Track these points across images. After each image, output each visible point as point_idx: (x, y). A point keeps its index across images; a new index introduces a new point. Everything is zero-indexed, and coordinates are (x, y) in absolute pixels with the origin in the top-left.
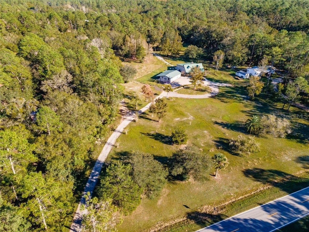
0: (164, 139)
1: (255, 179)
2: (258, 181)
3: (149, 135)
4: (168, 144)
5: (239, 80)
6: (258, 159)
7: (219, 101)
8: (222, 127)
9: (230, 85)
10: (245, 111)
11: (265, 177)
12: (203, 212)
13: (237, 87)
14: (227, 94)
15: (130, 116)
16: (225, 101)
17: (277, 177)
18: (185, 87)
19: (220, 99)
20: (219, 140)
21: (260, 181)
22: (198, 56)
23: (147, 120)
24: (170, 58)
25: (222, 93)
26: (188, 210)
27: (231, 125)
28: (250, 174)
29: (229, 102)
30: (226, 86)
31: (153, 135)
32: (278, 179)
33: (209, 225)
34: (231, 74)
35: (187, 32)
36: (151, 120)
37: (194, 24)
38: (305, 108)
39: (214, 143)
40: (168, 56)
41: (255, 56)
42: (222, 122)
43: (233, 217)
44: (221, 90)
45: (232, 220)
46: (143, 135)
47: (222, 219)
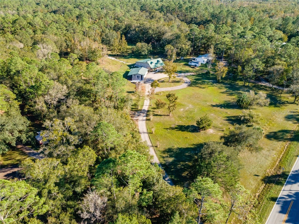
0: (189, 129)
1: (277, 140)
2: (280, 141)
3: (172, 129)
4: (195, 132)
5: (195, 68)
6: (265, 125)
7: (198, 88)
8: (220, 108)
9: (193, 74)
10: (223, 92)
11: (281, 137)
12: (270, 175)
13: (199, 74)
14: (197, 81)
15: (139, 116)
16: (202, 87)
17: (287, 135)
18: (159, 81)
19: (197, 86)
20: (228, 119)
21: (281, 141)
22: (149, 52)
23: (157, 116)
24: (120, 56)
25: (194, 81)
26: (260, 178)
27: (224, 104)
28: (271, 138)
29: (205, 87)
30: (191, 75)
31: (176, 128)
32: (288, 136)
33: (285, 182)
34: (185, 65)
35: (121, 31)
36: (161, 115)
37: (126, 23)
38: (256, 82)
39: (227, 122)
40: (118, 55)
41: (195, 47)
42: (216, 104)
43: (292, 171)
44: (191, 79)
45: (293, 173)
46: (168, 130)
47: (288, 175)
